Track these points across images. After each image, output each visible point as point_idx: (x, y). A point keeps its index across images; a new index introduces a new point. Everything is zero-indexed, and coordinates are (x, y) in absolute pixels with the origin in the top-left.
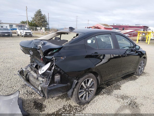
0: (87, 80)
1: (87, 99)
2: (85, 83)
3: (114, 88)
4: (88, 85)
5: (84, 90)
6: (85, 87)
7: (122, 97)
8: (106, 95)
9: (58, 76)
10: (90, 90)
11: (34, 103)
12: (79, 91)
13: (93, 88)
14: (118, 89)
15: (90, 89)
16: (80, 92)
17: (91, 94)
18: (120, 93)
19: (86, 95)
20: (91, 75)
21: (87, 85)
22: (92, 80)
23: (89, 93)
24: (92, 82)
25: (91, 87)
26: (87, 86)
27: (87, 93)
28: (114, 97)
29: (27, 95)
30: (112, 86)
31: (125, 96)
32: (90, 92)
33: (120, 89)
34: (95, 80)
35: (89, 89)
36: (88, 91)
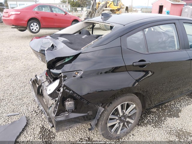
0: (127, 104)
1: (118, 133)
2: (122, 108)
3: (167, 114)
4: (126, 112)
5: (117, 118)
6: (121, 114)
7: (179, 134)
8: (152, 126)
9: (70, 102)
10: (127, 121)
11: (41, 128)
12: (110, 117)
13: (133, 119)
14: (174, 116)
15: (128, 119)
16: (111, 119)
17: (127, 128)
18: (177, 124)
19: (120, 126)
20: (136, 98)
21: (124, 111)
22: (135, 107)
23: (124, 125)
24: (133, 109)
25: (129, 117)
26: (124, 113)
27: (122, 124)
28: (164, 132)
29: (36, 114)
30: (166, 110)
31: (185, 131)
32: (126, 123)
33: (178, 117)
34: (139, 108)
35: (126, 119)
36: (124, 122)
